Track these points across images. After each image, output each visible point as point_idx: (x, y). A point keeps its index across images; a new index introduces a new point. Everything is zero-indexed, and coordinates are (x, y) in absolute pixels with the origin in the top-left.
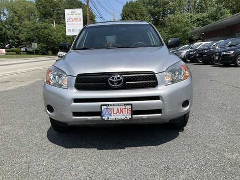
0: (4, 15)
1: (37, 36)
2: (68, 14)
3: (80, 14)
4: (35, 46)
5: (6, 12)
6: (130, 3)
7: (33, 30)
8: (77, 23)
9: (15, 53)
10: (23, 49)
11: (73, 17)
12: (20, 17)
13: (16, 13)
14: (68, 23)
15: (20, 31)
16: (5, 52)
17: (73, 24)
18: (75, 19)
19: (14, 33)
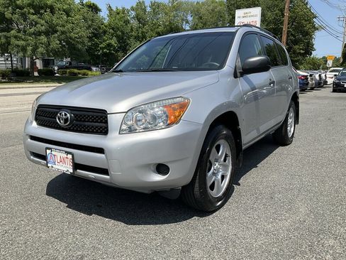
0: (187, 22)
2: (239, 17)
3: (256, 16)
5: (190, 18)
11: (246, 20)
13: (201, 18)
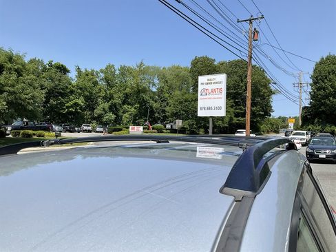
0: (154, 85)
1: (185, 111)
2: (203, 84)
3: (221, 83)
4: (179, 123)
5: (156, 81)
6: (327, 59)
7: (181, 103)
8: (215, 96)
9: (156, 131)
10: (168, 126)
11: (210, 87)
12: (170, 87)
13: (167, 81)
14: (202, 97)
15: (167, 104)
16: (142, 130)
17: (209, 98)
18: (213, 91)
19: (161, 106)
